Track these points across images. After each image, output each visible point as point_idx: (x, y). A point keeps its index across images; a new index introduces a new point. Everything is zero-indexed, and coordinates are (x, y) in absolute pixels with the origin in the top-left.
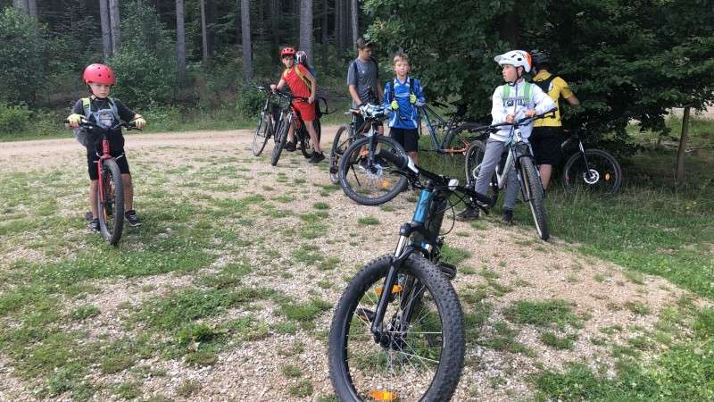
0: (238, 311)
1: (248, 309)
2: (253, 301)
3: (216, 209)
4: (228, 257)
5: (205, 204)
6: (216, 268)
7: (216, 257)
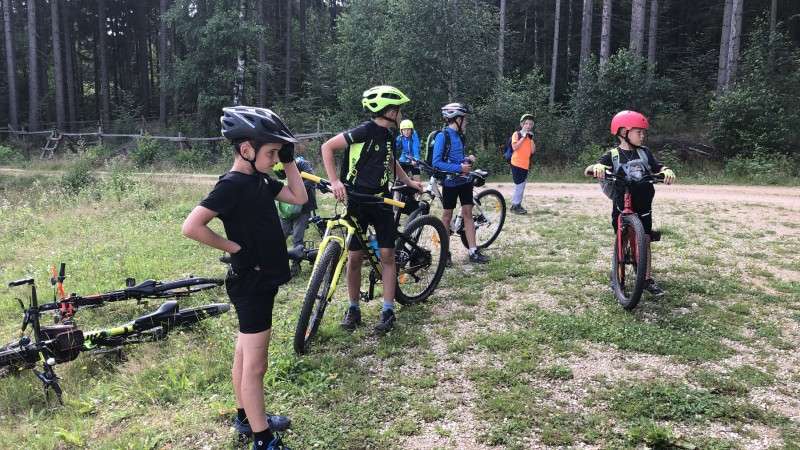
0: (724, 428)
1: (739, 431)
2: (751, 423)
3: (771, 292)
4: (751, 357)
5: (759, 282)
6: (726, 366)
7: (734, 352)
